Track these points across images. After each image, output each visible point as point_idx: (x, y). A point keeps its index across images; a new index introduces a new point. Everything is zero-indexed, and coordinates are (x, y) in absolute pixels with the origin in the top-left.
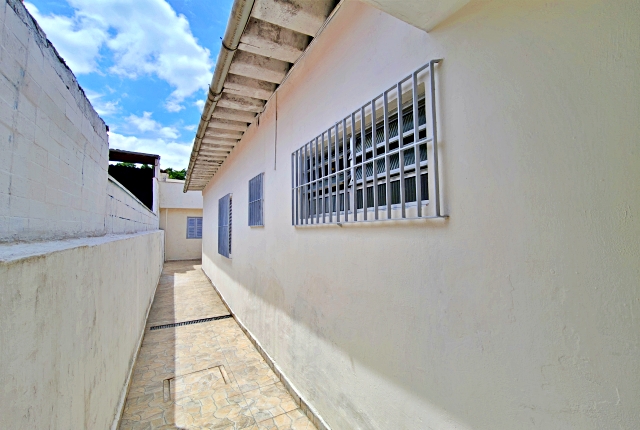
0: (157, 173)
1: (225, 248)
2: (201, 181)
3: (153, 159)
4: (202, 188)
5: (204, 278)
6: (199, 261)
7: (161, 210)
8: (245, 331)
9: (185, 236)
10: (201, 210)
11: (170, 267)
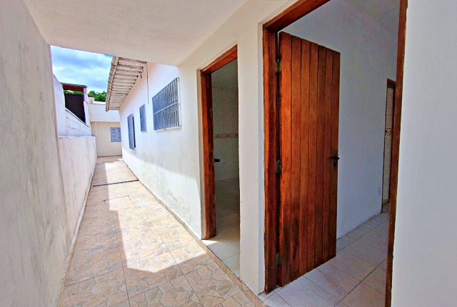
0: (86, 97)
1: (133, 145)
2: (117, 105)
3: (81, 88)
4: (118, 108)
5: (124, 165)
6: (121, 156)
7: (92, 123)
8: (143, 185)
9: (110, 140)
10: (119, 123)
11: (101, 160)
